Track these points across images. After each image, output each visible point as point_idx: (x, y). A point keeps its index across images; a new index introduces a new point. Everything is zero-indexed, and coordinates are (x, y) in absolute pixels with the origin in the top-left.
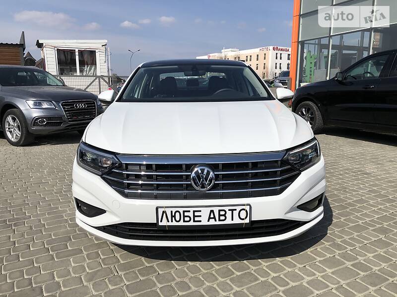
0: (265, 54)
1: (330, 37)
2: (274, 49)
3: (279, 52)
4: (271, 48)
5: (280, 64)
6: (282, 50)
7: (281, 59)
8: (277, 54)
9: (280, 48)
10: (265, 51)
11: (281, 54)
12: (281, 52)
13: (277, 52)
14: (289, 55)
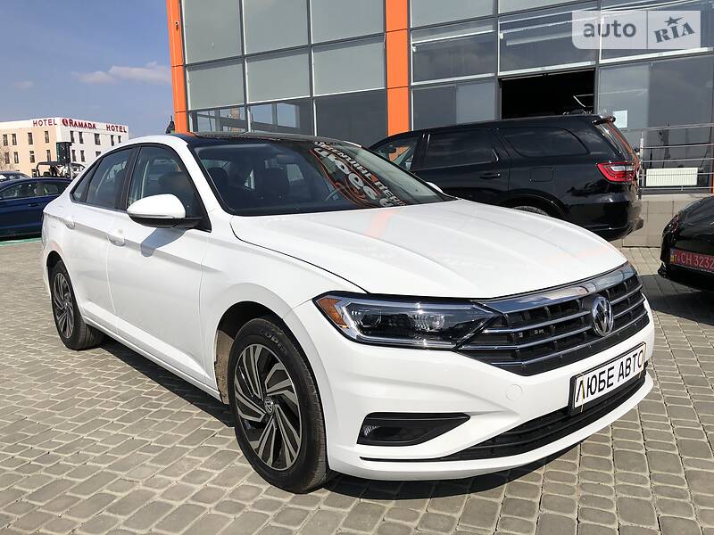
0: (47, 132)
1: (247, 106)
2: (64, 123)
3: (77, 130)
4: (58, 120)
5: (82, 152)
6: (81, 125)
7: (81, 141)
8: (72, 132)
9: (77, 121)
10: (46, 127)
11: (80, 133)
12: (81, 130)
13: (72, 129)
14: (97, 135)
